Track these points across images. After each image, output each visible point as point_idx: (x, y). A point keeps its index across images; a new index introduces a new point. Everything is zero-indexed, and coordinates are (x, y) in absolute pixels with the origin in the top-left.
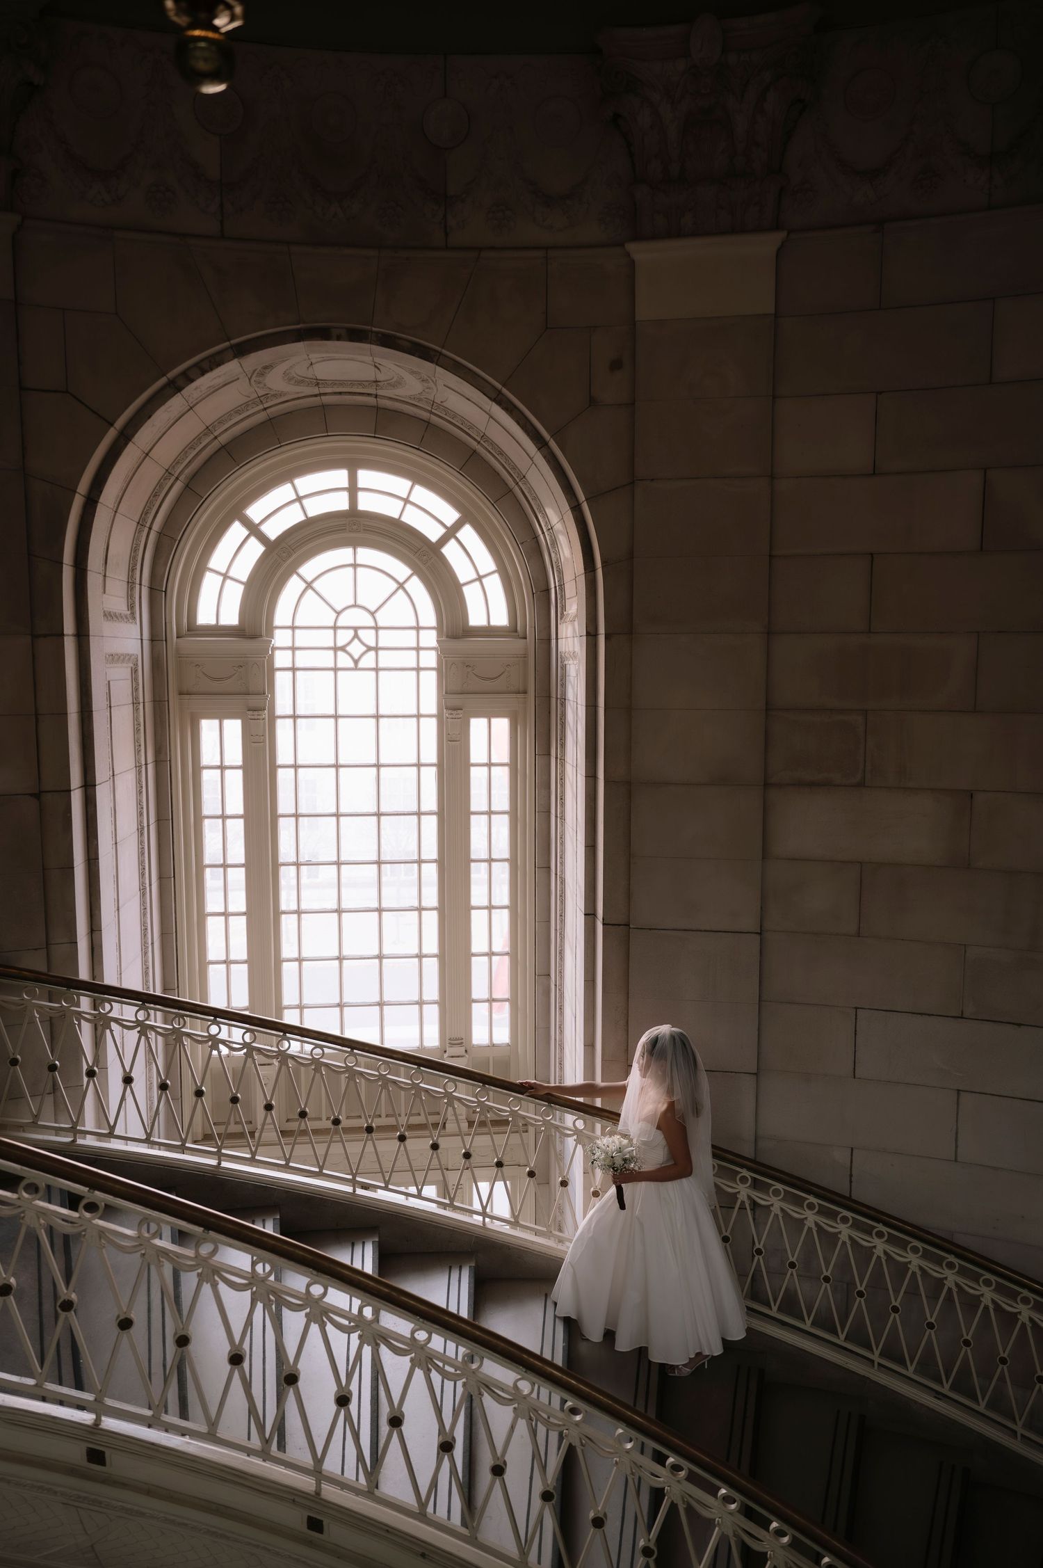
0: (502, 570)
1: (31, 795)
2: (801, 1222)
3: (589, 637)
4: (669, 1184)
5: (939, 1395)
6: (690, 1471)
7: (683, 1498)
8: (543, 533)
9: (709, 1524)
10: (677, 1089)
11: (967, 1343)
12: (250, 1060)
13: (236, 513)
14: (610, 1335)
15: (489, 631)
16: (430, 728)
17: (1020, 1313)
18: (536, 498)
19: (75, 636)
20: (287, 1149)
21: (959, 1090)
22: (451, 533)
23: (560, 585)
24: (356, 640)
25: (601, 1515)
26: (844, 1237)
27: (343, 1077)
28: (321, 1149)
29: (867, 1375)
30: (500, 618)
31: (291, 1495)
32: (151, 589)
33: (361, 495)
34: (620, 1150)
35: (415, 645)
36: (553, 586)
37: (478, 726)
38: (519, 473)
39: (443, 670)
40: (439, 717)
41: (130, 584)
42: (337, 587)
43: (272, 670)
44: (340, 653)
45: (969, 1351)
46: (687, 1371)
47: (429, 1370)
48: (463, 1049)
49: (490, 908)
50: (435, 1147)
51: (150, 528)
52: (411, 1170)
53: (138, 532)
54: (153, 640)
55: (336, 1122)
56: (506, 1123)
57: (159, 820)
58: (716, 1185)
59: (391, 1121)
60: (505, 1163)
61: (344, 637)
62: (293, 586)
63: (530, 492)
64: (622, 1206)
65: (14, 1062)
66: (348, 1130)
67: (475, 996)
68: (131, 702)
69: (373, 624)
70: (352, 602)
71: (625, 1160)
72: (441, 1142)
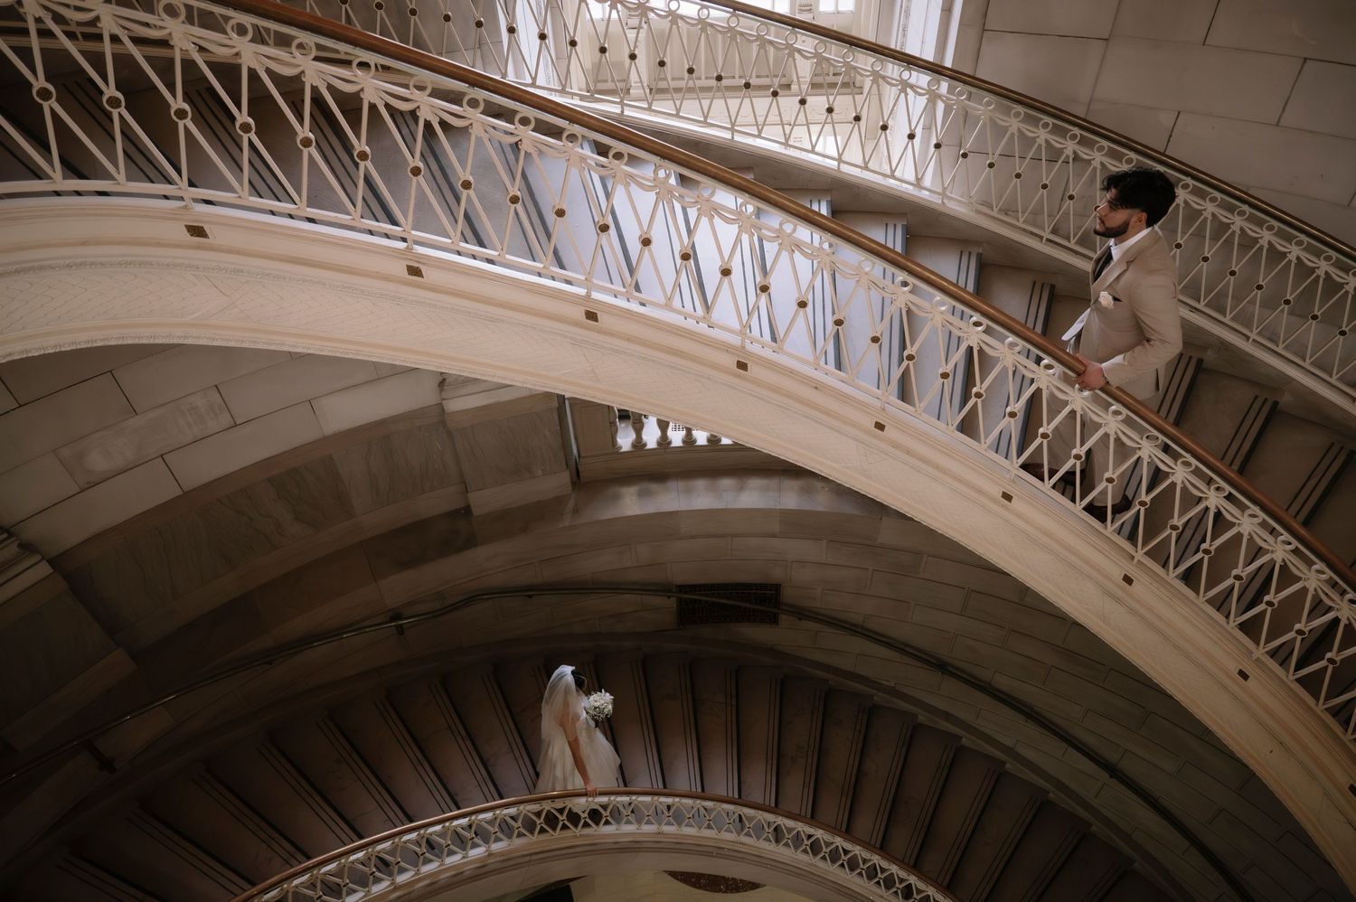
20: (678, 103)
21: (1306, 58)
27: (755, 44)
28: (706, 103)
31: (725, 348)
45: (1232, 280)
48: (811, 16)
50: (803, 103)
52: (782, 123)
55: (719, 80)
65: (447, 18)
66: (729, 88)
72: (809, 99)
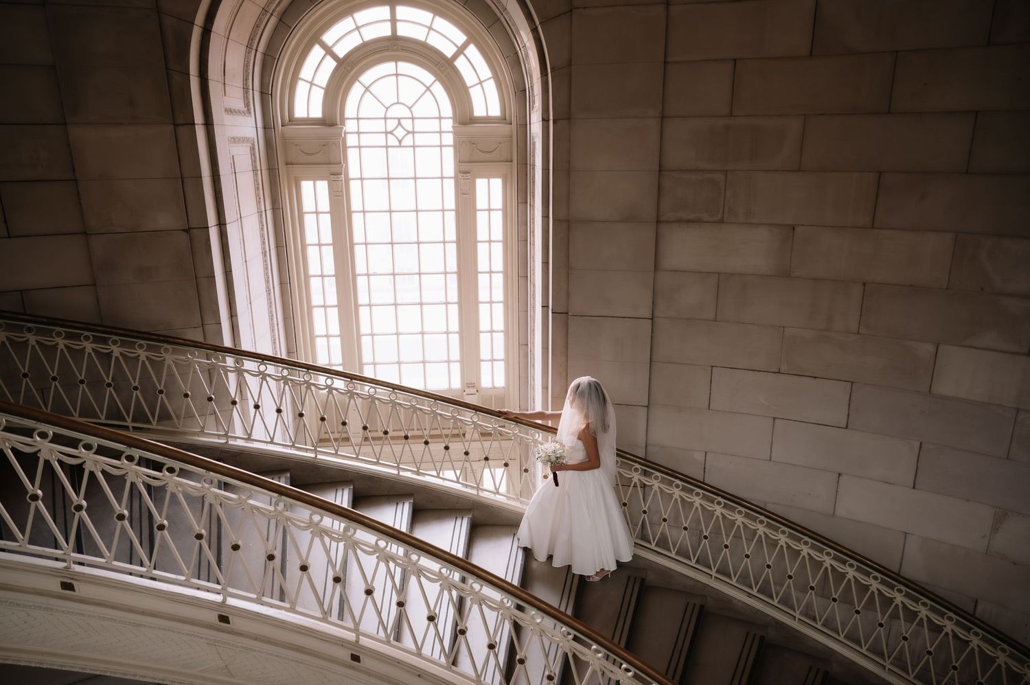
0: (496, 77)
1: (183, 230)
2: (671, 495)
3: (544, 122)
4: (586, 473)
5: (750, 595)
6: (575, 635)
7: (571, 650)
8: (520, 49)
9: (587, 664)
10: (592, 414)
11: (769, 567)
12: (331, 395)
13: (316, 39)
14: (550, 558)
15: (487, 120)
16: (450, 186)
17: (802, 550)
18: (514, 24)
19: (204, 125)
21: (774, 418)
22: (461, 51)
23: (532, 87)
24: (400, 127)
25: (523, 658)
26: (697, 504)
28: (377, 449)
29: (707, 583)
30: (495, 111)
31: (342, 643)
32: (262, 93)
33: (399, 25)
34: (554, 452)
35: (438, 130)
36: (527, 87)
37: (481, 183)
38: (503, 6)
39: (457, 147)
40: (456, 178)
41: (246, 89)
42: (385, 89)
43: (345, 148)
44: (389, 136)
45: (770, 572)
46: (597, 579)
47: (420, 576)
48: (475, 390)
49: (491, 302)
50: (447, 448)
51: (256, 50)
52: (433, 462)
53: (248, 53)
54: (265, 128)
55: (386, 433)
56: (490, 434)
57: (278, 247)
58: (619, 473)
59: (420, 433)
60: (490, 458)
61: (392, 124)
62: (356, 90)
63: (510, 20)
64: (557, 484)
65: (186, 396)
66: (393, 438)
67: (482, 357)
68: (251, 169)
69: (410, 116)
70: (396, 101)
71: (557, 458)
72: (450, 445)
